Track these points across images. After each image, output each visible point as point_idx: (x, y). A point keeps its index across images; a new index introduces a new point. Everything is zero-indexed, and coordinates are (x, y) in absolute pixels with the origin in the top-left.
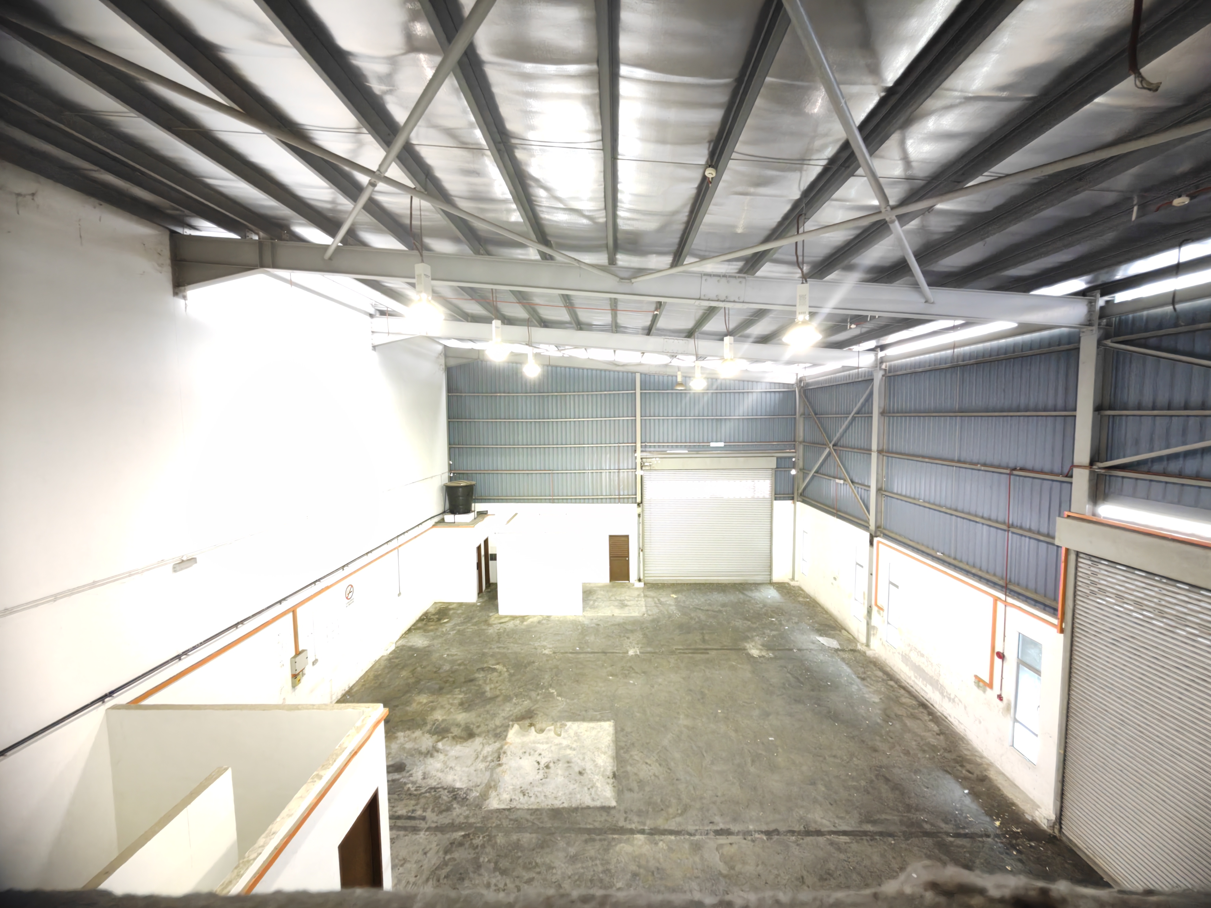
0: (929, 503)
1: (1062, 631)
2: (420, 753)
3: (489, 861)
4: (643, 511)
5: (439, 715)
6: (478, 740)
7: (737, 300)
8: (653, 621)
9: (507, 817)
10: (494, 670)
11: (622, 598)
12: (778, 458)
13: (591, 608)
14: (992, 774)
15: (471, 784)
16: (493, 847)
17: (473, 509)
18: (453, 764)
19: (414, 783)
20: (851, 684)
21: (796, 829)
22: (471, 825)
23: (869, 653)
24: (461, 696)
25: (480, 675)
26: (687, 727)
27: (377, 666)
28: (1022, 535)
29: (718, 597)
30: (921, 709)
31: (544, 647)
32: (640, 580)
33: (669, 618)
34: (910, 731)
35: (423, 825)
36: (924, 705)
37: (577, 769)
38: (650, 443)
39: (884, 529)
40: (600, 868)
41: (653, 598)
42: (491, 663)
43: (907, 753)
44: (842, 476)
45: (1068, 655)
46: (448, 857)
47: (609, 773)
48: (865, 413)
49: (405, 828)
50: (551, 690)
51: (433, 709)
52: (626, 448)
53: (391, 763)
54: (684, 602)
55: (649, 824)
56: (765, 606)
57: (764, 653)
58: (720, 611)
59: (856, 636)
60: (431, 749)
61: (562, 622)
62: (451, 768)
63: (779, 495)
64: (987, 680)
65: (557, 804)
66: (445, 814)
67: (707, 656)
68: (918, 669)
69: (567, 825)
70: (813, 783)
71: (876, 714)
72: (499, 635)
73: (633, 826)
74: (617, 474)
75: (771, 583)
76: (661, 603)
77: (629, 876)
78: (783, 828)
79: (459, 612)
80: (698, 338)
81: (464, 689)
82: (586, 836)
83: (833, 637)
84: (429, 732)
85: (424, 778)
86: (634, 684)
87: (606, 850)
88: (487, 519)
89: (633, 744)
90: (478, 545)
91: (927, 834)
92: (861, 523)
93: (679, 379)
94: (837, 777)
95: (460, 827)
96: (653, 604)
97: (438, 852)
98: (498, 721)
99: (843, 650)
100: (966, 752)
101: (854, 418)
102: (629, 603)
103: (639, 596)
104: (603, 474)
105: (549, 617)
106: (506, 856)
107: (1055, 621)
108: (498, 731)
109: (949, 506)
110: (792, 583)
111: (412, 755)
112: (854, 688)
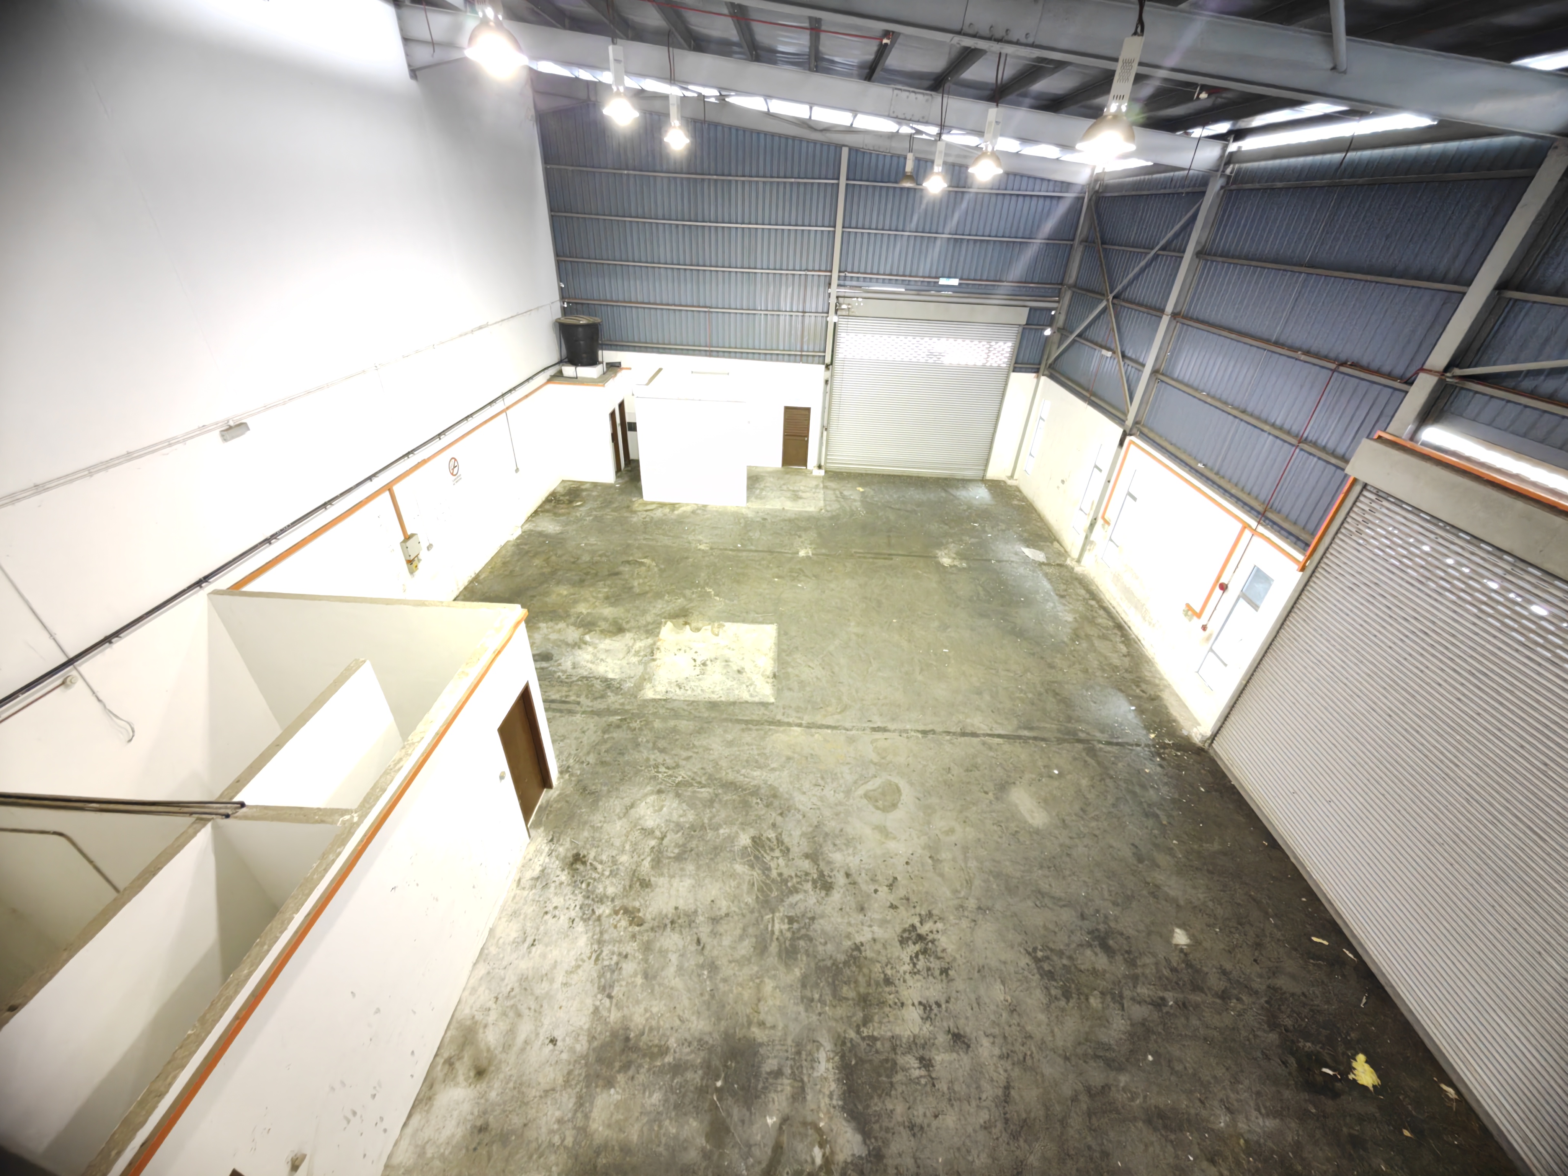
0: (1213, 397)
1: (1303, 569)
2: (567, 644)
3: (648, 741)
4: (832, 376)
5: (582, 608)
6: (628, 636)
7: (1023, 40)
8: (832, 518)
9: (663, 706)
10: (642, 564)
11: (796, 488)
12: (1032, 309)
13: (756, 498)
14: (1165, 695)
15: (624, 675)
16: (651, 730)
17: (600, 359)
18: (603, 656)
19: (564, 672)
20: (1048, 601)
21: (953, 730)
22: (627, 711)
23: (1078, 569)
24: (606, 590)
25: (626, 569)
26: (857, 635)
27: (504, 552)
28: (1310, 454)
29: (914, 494)
30: (1116, 631)
31: (700, 542)
32: (820, 467)
33: (852, 515)
34: (1095, 651)
35: (578, 708)
36: (1120, 627)
37: (735, 668)
38: (852, 272)
39: (1144, 426)
40: (756, 752)
41: (834, 490)
42: (637, 556)
43: (1086, 671)
44: (1113, 346)
45: (1297, 595)
46: (606, 736)
47: (769, 672)
48: (1174, 251)
49: (561, 711)
50: (708, 590)
51: (576, 602)
52: (816, 278)
53: (536, 652)
54: (873, 497)
55: (807, 719)
56: (969, 508)
57: (957, 563)
58: (915, 512)
59: (1068, 550)
60: (577, 640)
61: (722, 514)
62: (602, 660)
63: (1019, 364)
64: (1198, 610)
65: (715, 697)
66: (599, 701)
67: (890, 562)
68: (1127, 592)
69: (724, 716)
70: (979, 693)
71: (1064, 634)
72: (645, 524)
73: (791, 720)
74: (800, 318)
75: (983, 480)
76: (844, 498)
77: (784, 759)
78: (939, 728)
79: (595, 494)
80: (949, 93)
81: (608, 582)
82: (744, 726)
83: (1041, 549)
84: (574, 624)
85: (574, 668)
86: (802, 588)
87: (763, 738)
88: (621, 375)
89: (797, 648)
90: (610, 411)
91: (1080, 741)
92: (1115, 413)
93: (909, 167)
94: (1006, 689)
95: (615, 713)
96: (834, 498)
97: (596, 732)
98: (649, 618)
99: (1048, 564)
100: (1147, 674)
101: (1156, 256)
102: (804, 495)
103: (817, 486)
104: (782, 318)
105: (705, 506)
106: (664, 738)
107: (1301, 558)
108: (650, 627)
109: (1236, 404)
110: (1010, 482)
111: (559, 646)
112: (1050, 605)
